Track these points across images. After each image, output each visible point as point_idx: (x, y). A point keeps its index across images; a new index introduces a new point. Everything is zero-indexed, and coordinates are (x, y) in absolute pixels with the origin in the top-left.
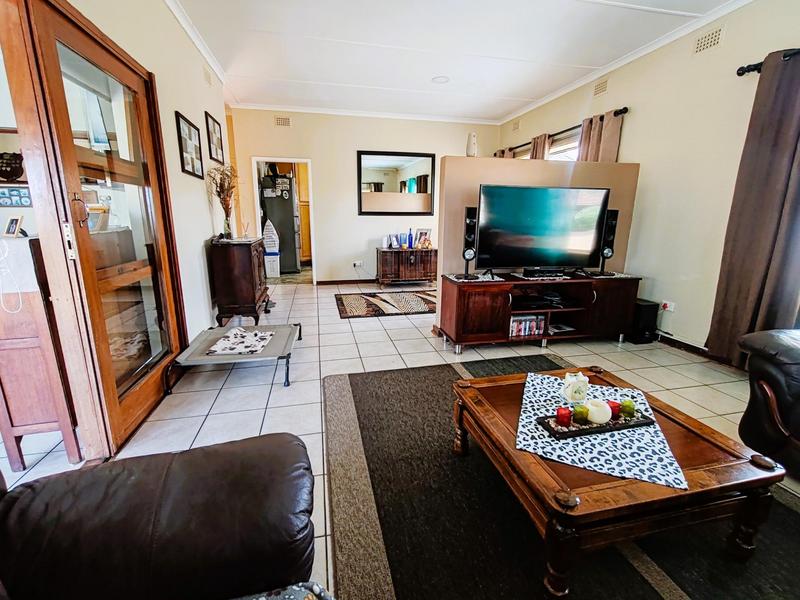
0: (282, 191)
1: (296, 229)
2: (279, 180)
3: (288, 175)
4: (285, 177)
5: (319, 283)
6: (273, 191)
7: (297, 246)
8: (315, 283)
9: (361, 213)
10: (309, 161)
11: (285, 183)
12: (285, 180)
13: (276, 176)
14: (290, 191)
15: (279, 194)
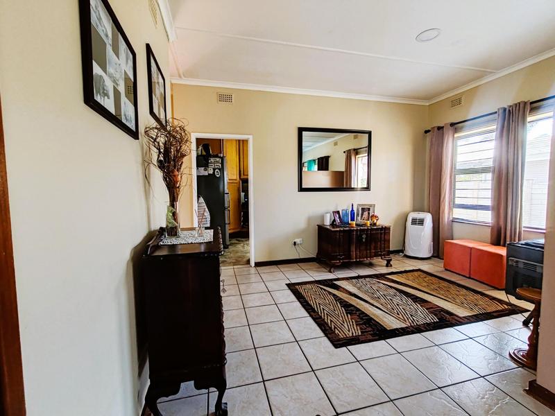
0: (214, 169)
1: (226, 205)
2: (212, 160)
3: (219, 155)
4: (217, 156)
5: (258, 264)
6: (205, 170)
7: (227, 222)
8: (253, 264)
9: (301, 189)
10: (250, 138)
11: (218, 162)
12: (218, 159)
13: (208, 156)
14: (222, 170)
15: (211, 172)
